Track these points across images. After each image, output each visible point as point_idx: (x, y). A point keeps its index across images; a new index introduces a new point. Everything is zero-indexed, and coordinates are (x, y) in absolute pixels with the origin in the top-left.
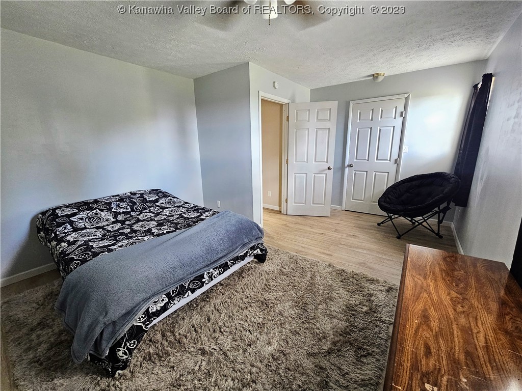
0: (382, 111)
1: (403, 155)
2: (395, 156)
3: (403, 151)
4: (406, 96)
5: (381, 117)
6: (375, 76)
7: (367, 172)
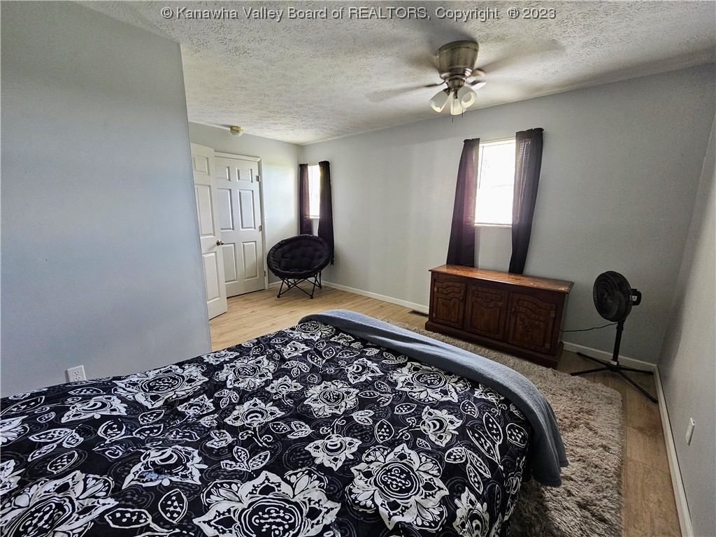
0: (238, 171)
1: (266, 221)
2: (258, 224)
3: (265, 218)
4: (259, 160)
5: (239, 179)
6: (234, 130)
7: (234, 244)
